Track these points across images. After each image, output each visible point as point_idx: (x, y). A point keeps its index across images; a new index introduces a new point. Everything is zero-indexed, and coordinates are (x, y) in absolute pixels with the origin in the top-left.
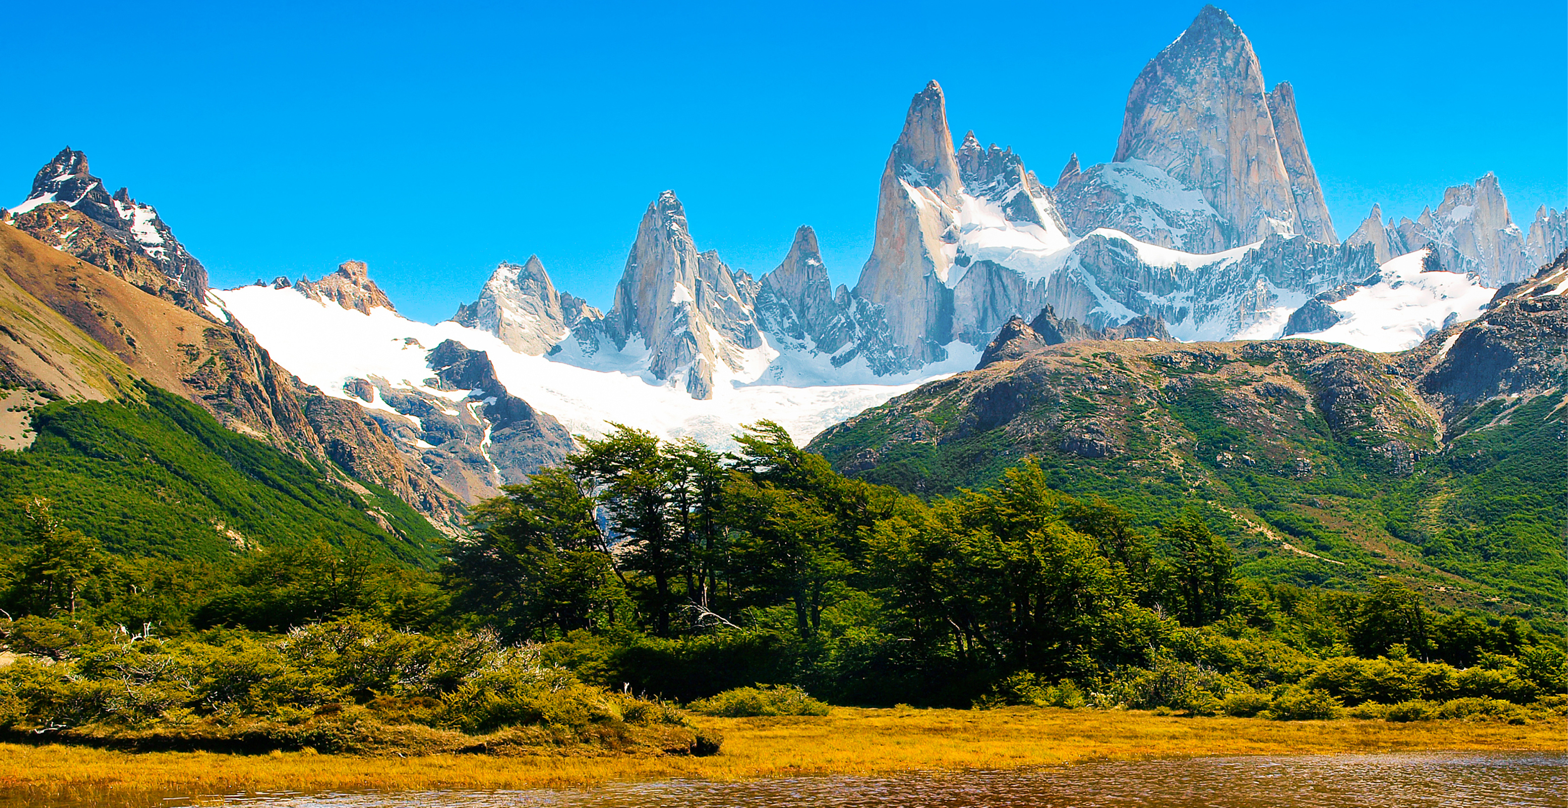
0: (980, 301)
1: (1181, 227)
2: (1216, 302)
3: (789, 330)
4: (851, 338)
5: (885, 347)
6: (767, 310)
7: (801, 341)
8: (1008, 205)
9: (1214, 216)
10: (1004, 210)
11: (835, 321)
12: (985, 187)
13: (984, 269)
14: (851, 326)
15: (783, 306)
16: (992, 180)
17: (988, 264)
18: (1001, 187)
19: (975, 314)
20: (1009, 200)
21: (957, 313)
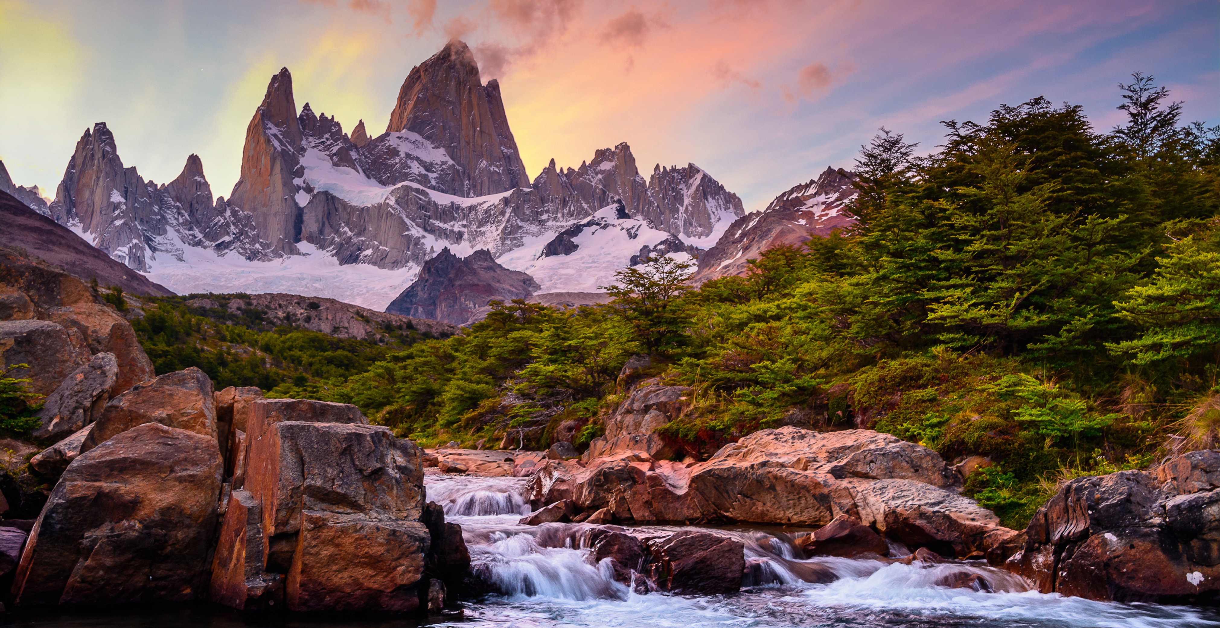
0: (320, 217)
1: (433, 172)
2: (483, 229)
3: (182, 224)
4: (228, 234)
5: (254, 240)
6: (168, 209)
7: (191, 232)
8: (335, 154)
9: (454, 165)
10: (332, 159)
11: (216, 220)
12: (318, 141)
13: (323, 196)
14: (228, 225)
15: (178, 208)
16: (322, 137)
17: (326, 193)
18: (329, 143)
19: (317, 224)
20: (334, 151)
21: (305, 223)
